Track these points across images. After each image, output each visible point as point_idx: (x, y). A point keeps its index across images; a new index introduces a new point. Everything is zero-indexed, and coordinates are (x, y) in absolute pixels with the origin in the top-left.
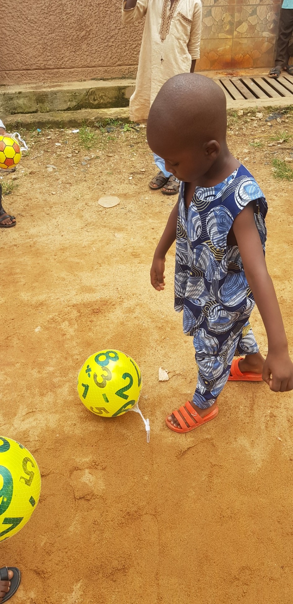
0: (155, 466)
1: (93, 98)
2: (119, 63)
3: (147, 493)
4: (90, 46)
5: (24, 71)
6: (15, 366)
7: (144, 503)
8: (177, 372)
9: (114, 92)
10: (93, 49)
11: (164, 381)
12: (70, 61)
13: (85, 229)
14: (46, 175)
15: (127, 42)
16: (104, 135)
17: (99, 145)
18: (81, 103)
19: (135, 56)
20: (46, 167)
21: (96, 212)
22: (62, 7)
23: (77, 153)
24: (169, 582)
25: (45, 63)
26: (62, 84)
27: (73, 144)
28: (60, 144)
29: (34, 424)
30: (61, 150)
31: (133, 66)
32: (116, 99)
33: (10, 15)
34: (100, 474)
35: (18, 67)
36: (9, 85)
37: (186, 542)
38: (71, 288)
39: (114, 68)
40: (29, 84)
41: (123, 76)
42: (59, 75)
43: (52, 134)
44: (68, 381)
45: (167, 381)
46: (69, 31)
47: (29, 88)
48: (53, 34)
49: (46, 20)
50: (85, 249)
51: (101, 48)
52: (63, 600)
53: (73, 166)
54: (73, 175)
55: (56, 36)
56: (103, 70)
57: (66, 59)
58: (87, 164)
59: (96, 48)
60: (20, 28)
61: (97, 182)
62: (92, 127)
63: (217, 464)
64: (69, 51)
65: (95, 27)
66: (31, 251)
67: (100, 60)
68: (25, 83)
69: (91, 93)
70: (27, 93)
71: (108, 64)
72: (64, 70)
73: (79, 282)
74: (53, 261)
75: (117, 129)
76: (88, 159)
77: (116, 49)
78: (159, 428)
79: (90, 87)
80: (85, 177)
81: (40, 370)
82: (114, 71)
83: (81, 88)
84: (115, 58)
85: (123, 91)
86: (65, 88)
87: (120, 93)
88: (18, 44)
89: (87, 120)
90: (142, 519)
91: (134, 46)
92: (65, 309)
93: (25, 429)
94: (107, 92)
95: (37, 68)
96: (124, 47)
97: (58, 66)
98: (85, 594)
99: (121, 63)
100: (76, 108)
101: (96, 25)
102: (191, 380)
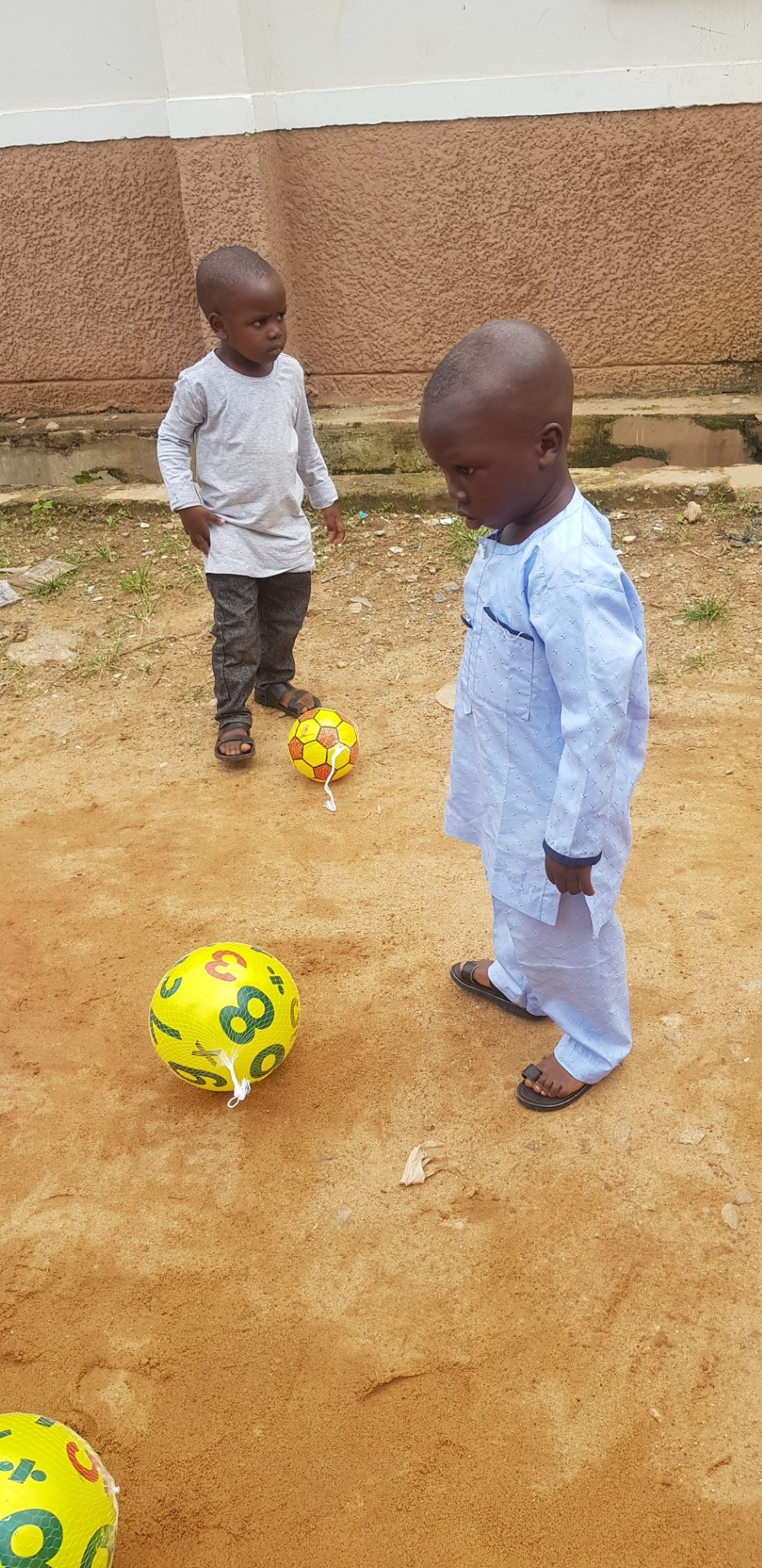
2: (607, 359)
5: (376, 376)
9: (583, 428)
11: (409, 1185)
13: (377, 759)
14: (341, 619)
15: (633, 311)
19: (651, 343)
20: (349, 603)
21: (423, 719)
22: (476, 230)
23: (432, 574)
25: (427, 357)
27: (430, 551)
28: (401, 550)
30: (397, 563)
31: (644, 368)
32: (588, 447)
33: (354, 249)
35: (363, 366)
36: (338, 408)
38: (284, 898)
39: (594, 370)
40: (386, 404)
41: (617, 390)
43: (391, 524)
45: (420, 1184)
46: (489, 284)
47: (382, 414)
48: (450, 293)
49: (437, 261)
51: (565, 325)
53: (413, 603)
54: (404, 624)
55: (459, 296)
58: (446, 601)
59: (553, 325)
60: (374, 279)
63: (454, 1441)
65: (552, 276)
66: (235, 797)
68: (377, 403)
70: (374, 426)
73: (310, 886)
74: (271, 827)
76: (454, 588)
77: (602, 326)
80: (429, 632)
84: (599, 346)
85: (606, 427)
87: (597, 431)
88: (366, 315)
91: (648, 320)
95: (408, 368)
96: (624, 322)
99: (611, 359)
101: (556, 270)
102: (476, 1193)
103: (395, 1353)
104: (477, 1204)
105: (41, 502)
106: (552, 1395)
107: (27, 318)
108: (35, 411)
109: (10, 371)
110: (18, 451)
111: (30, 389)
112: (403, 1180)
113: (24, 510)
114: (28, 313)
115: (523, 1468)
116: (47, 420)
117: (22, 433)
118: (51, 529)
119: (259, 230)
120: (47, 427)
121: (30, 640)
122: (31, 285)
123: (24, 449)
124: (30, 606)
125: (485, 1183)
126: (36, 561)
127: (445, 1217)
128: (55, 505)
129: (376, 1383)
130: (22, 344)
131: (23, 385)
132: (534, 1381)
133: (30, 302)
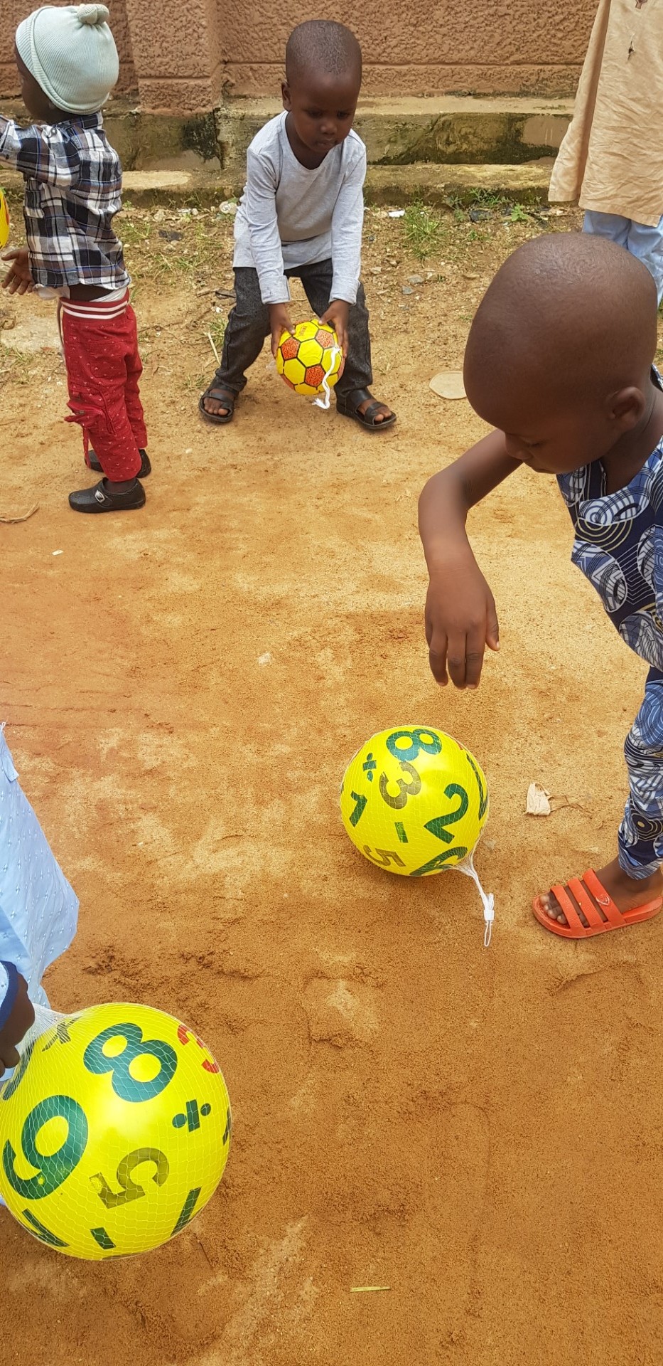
0: (497, 1002)
1: (445, 138)
2: (517, 57)
3: (472, 1057)
4: (453, 12)
6: (207, 732)
7: (463, 1079)
8: (572, 800)
9: (496, 126)
10: (460, 20)
11: (537, 815)
12: (403, 46)
13: (393, 445)
15: (545, 8)
16: (461, 228)
17: (448, 251)
18: (417, 148)
19: (559, 42)
21: (423, 407)
23: (393, 266)
24: (501, 1262)
26: (375, 100)
27: (386, 244)
29: (237, 862)
31: (550, 67)
32: (500, 145)
34: (371, 995)
36: (254, 98)
37: (550, 1183)
38: (346, 575)
39: (503, 68)
41: (523, 88)
42: (373, 79)
44: (320, 782)
45: (545, 816)
50: (387, 489)
51: (479, 20)
52: (262, 1251)
53: (382, 295)
54: (379, 315)
56: (477, 73)
57: (394, 43)
58: (414, 293)
59: (467, 19)
61: (432, 335)
62: (437, 207)
63: (643, 1024)
64: (402, 23)
66: (268, 483)
67: (472, 48)
69: (441, 125)
71: (492, 58)
72: (384, 67)
73: (366, 563)
74: (311, 509)
75: (494, 216)
76: (419, 281)
77: (514, 23)
78: (515, 919)
79: (442, 112)
80: (406, 323)
81: (261, 748)
82: (503, 76)
83: (420, 113)
84: (510, 44)
85: (519, 125)
86: (383, 111)
87: (509, 130)
89: (427, 188)
90: (453, 1111)
91: (558, 18)
92: (329, 621)
93: (217, 871)
94: (481, 127)
96: (535, 20)
97: (373, 59)
98: (308, 1249)
99: (521, 57)
100: (403, 159)
102: (603, 824)
103: (570, 956)
112: (529, 811)
129: (564, 981)
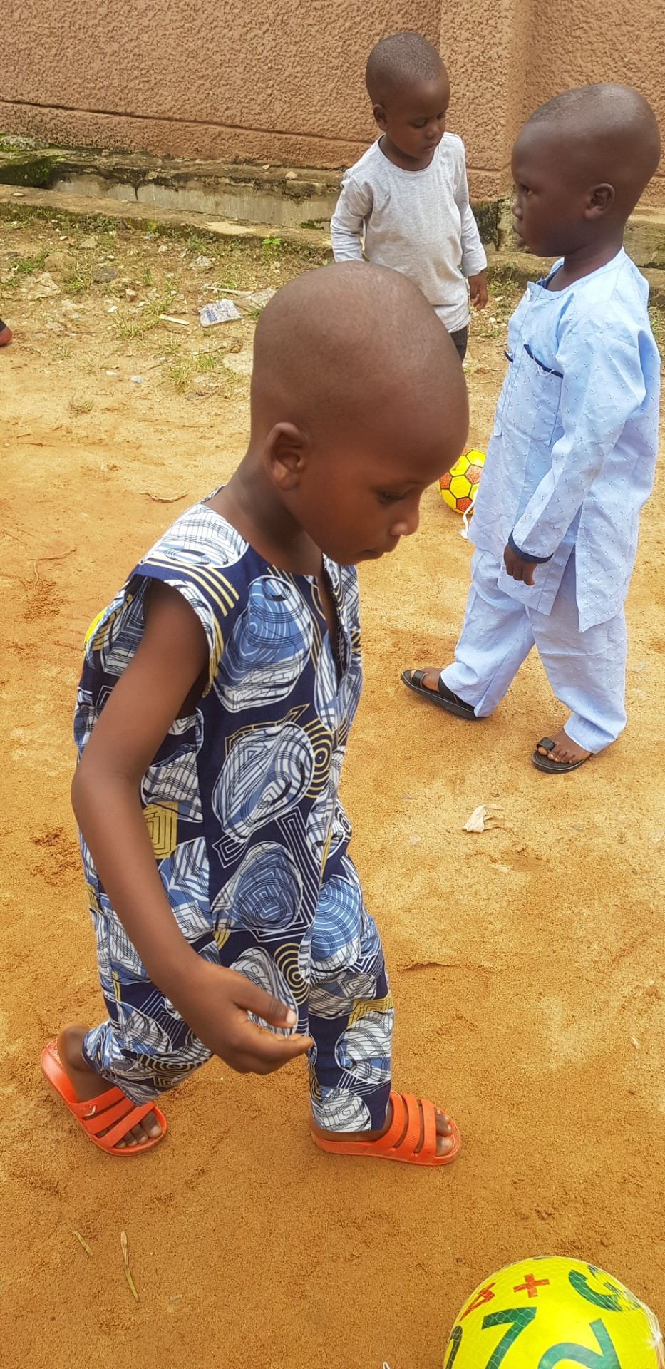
11: (472, 832)
45: (478, 833)
63: (469, 1019)
102: (523, 850)
103: (434, 946)
104: (522, 858)
105: (271, 238)
106: (554, 1008)
107: (287, 73)
108: (279, 160)
109: (265, 120)
110: (259, 193)
111: (278, 140)
112: (466, 827)
113: (256, 243)
114: (290, 68)
115: (518, 1051)
116: (287, 170)
117: (265, 178)
118: (276, 263)
119: (506, 17)
120: (287, 176)
121: (243, 353)
122: (296, 43)
123: (264, 192)
124: (247, 325)
125: (532, 845)
126: (259, 288)
127: (494, 861)
128: (282, 243)
129: (415, 963)
130: (279, 97)
131: (273, 135)
132: (541, 994)
133: (292, 59)
